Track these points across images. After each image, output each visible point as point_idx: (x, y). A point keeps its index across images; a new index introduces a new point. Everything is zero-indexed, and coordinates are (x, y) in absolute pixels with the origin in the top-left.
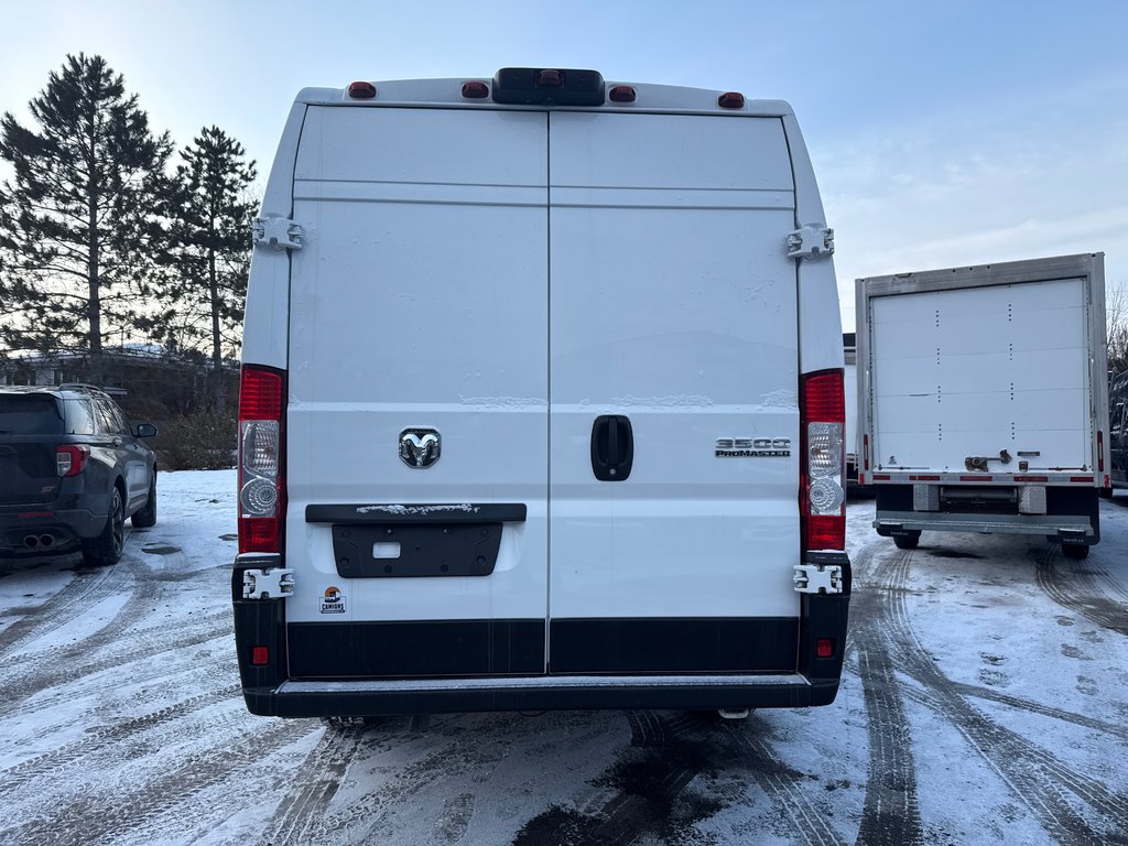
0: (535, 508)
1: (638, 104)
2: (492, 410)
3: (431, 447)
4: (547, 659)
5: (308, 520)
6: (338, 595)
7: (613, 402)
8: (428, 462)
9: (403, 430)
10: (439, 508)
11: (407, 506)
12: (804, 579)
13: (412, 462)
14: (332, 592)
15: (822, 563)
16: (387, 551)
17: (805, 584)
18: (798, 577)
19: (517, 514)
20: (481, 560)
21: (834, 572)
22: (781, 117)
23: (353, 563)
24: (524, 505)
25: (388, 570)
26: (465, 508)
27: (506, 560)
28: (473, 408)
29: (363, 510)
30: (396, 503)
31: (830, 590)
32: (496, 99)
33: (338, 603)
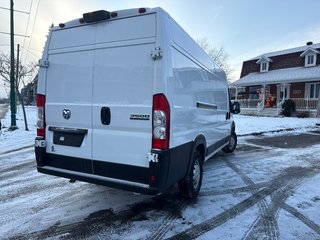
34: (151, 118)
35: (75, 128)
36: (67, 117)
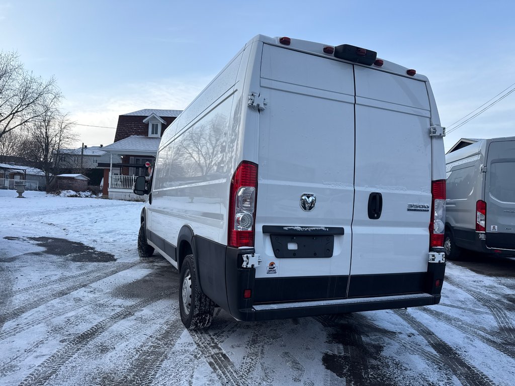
0: (347, 230)
1: (383, 67)
2: (334, 188)
3: (312, 202)
4: (347, 292)
5: (263, 232)
6: (274, 266)
7: (375, 187)
8: (311, 208)
9: (303, 194)
10: (314, 228)
11: (302, 227)
12: (433, 258)
13: (305, 208)
14: (272, 264)
15: (439, 251)
16: (292, 246)
17: (433, 260)
18: (431, 257)
19: (340, 232)
20: (328, 251)
21: (443, 255)
22: (425, 82)
23: (280, 252)
24: (343, 228)
25: (294, 255)
26: (324, 229)
27: (336, 251)
28: (327, 187)
29: (286, 228)
30: (297, 226)
31: (442, 261)
32: (335, 56)
33: (274, 269)
34: (430, 209)
35: (322, 226)
36: (307, 206)
